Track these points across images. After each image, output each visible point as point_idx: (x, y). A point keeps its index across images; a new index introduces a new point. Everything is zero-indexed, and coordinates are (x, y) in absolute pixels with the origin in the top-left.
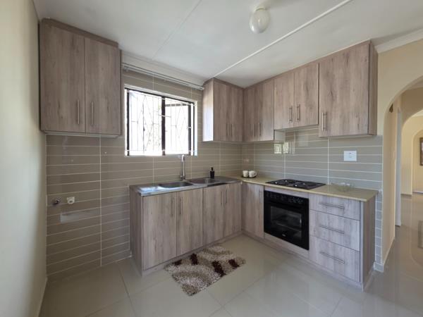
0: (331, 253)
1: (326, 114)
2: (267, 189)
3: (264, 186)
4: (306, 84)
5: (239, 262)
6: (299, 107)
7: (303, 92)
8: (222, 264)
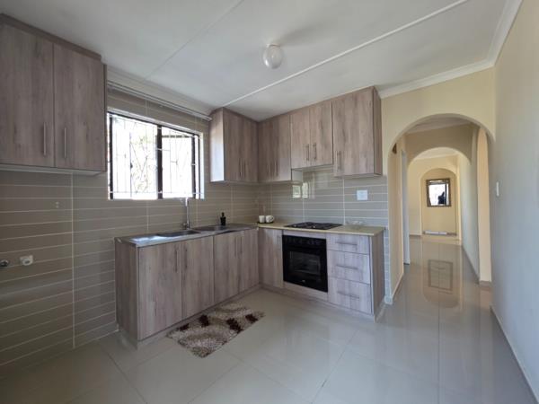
0: (347, 290)
1: (340, 154)
2: (285, 234)
3: (283, 230)
4: (321, 122)
5: (257, 316)
6: (315, 145)
7: (318, 131)
8: (238, 321)
